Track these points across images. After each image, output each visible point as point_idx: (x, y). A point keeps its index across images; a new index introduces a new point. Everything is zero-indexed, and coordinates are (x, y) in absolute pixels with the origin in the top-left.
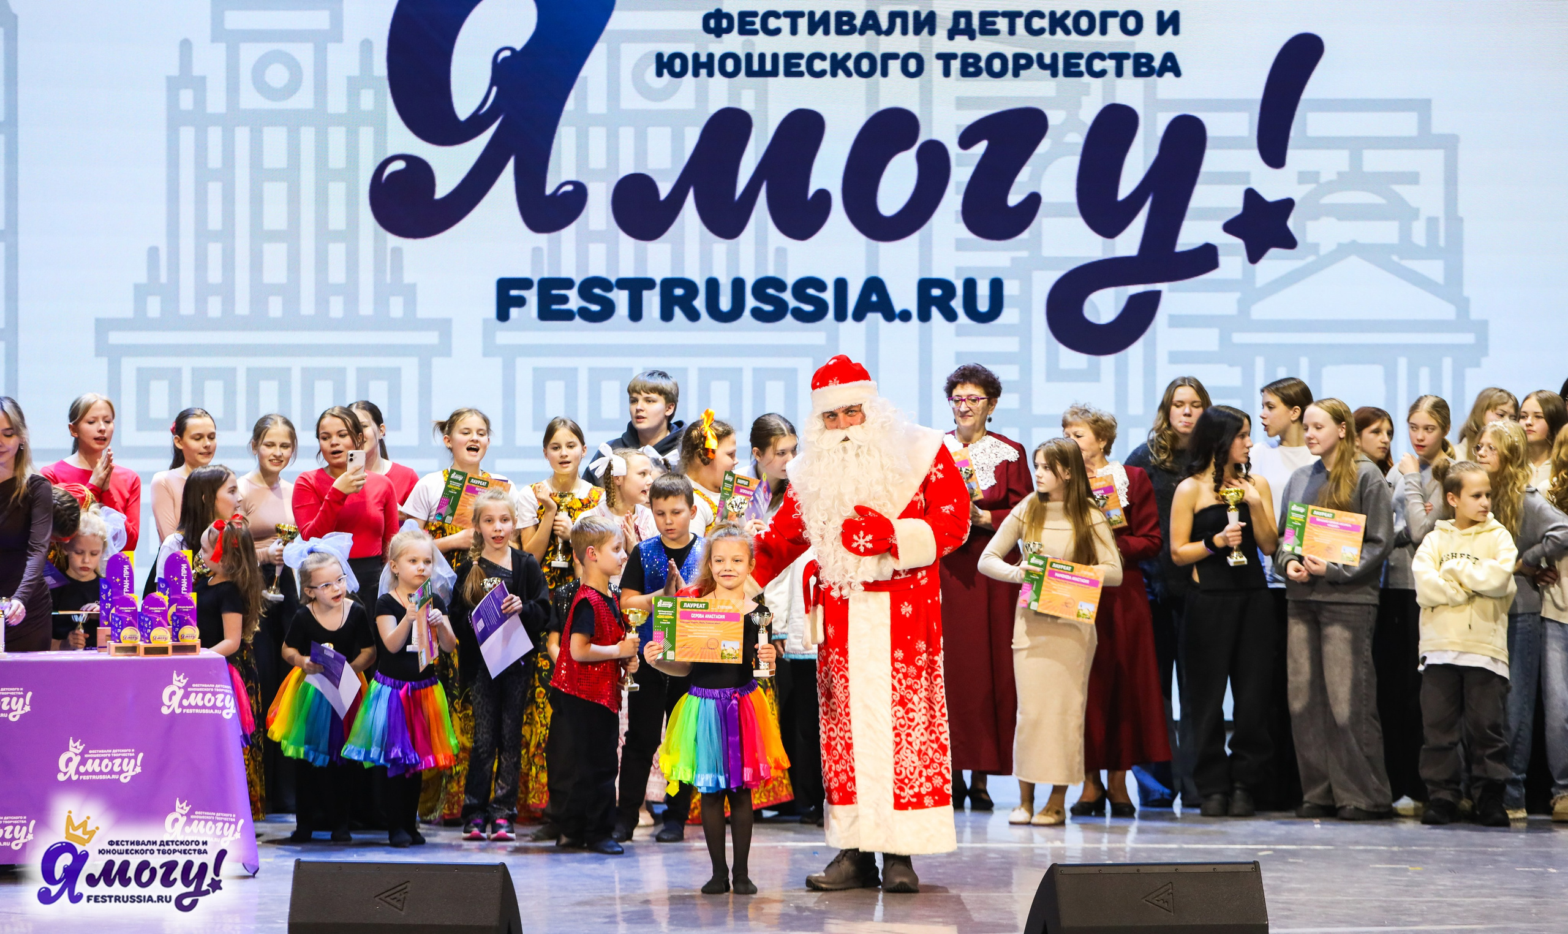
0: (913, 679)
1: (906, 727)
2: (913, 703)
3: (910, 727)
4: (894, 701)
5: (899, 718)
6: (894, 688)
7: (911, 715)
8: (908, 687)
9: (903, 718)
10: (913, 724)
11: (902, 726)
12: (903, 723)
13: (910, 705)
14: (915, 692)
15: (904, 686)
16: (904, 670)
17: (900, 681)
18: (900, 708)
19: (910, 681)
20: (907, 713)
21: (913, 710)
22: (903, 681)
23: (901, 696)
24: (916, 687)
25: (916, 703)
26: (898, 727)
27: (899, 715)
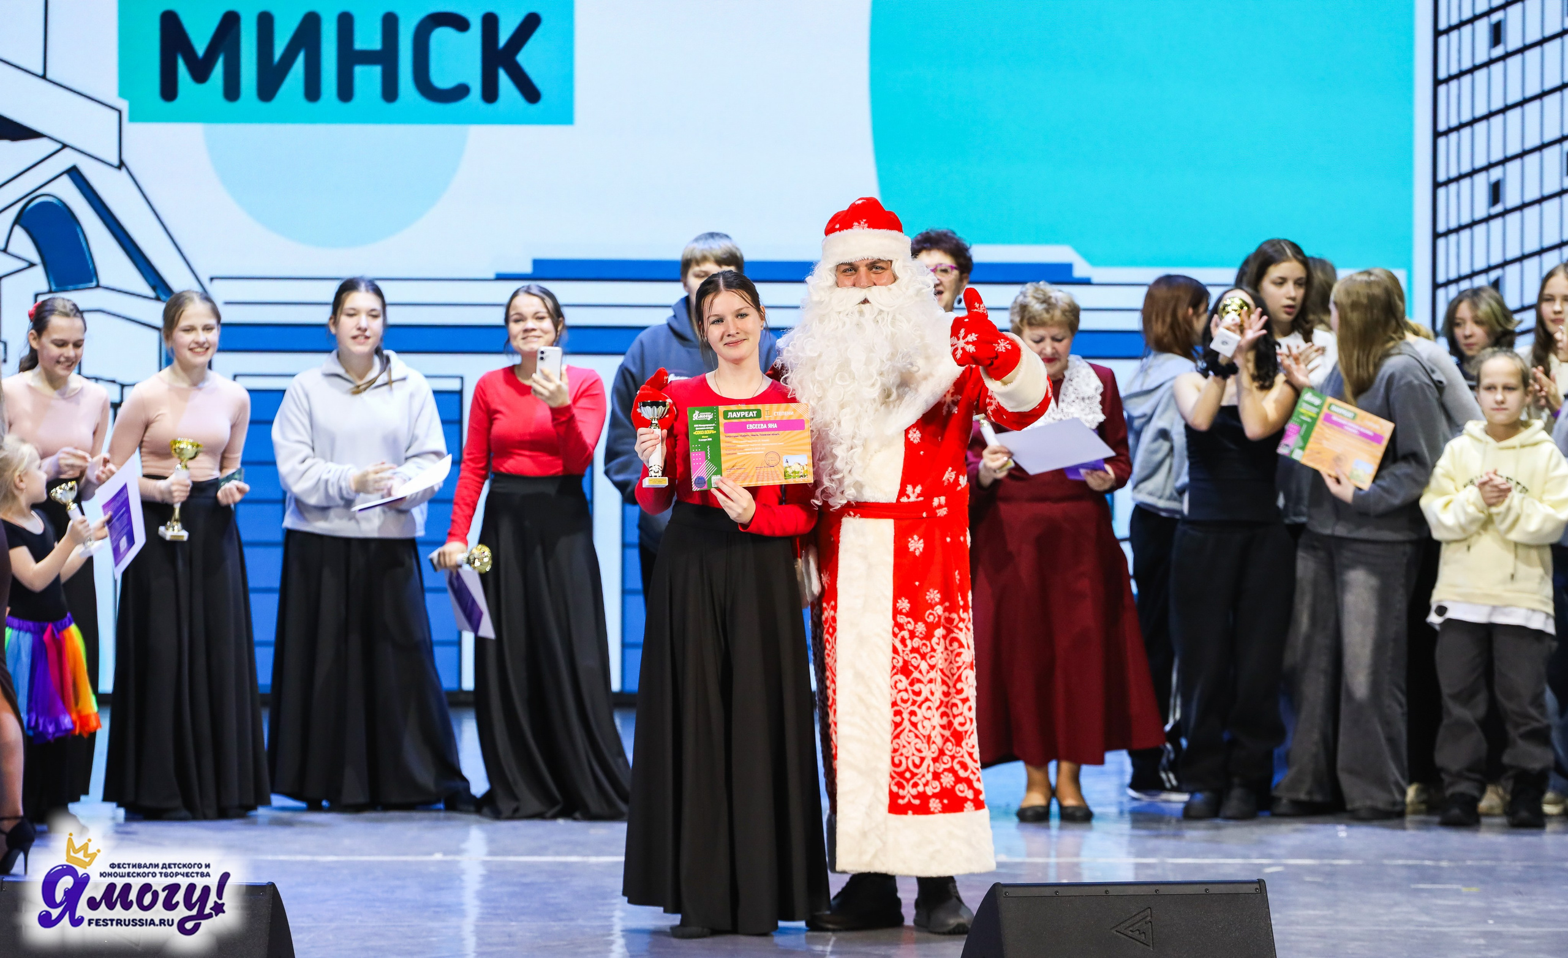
0: (921, 639)
1: (909, 703)
2: (920, 672)
3: (914, 703)
4: (894, 667)
5: (900, 691)
6: (895, 650)
7: (916, 687)
8: (914, 650)
9: (906, 690)
10: (919, 699)
11: (904, 701)
12: (905, 696)
13: (916, 674)
14: (923, 657)
15: (909, 647)
16: (910, 627)
17: (903, 641)
18: (903, 678)
19: (917, 642)
20: (912, 684)
21: (919, 681)
22: (908, 642)
23: (905, 662)
24: (924, 650)
25: (924, 672)
26: (899, 702)
27: (900, 686)
